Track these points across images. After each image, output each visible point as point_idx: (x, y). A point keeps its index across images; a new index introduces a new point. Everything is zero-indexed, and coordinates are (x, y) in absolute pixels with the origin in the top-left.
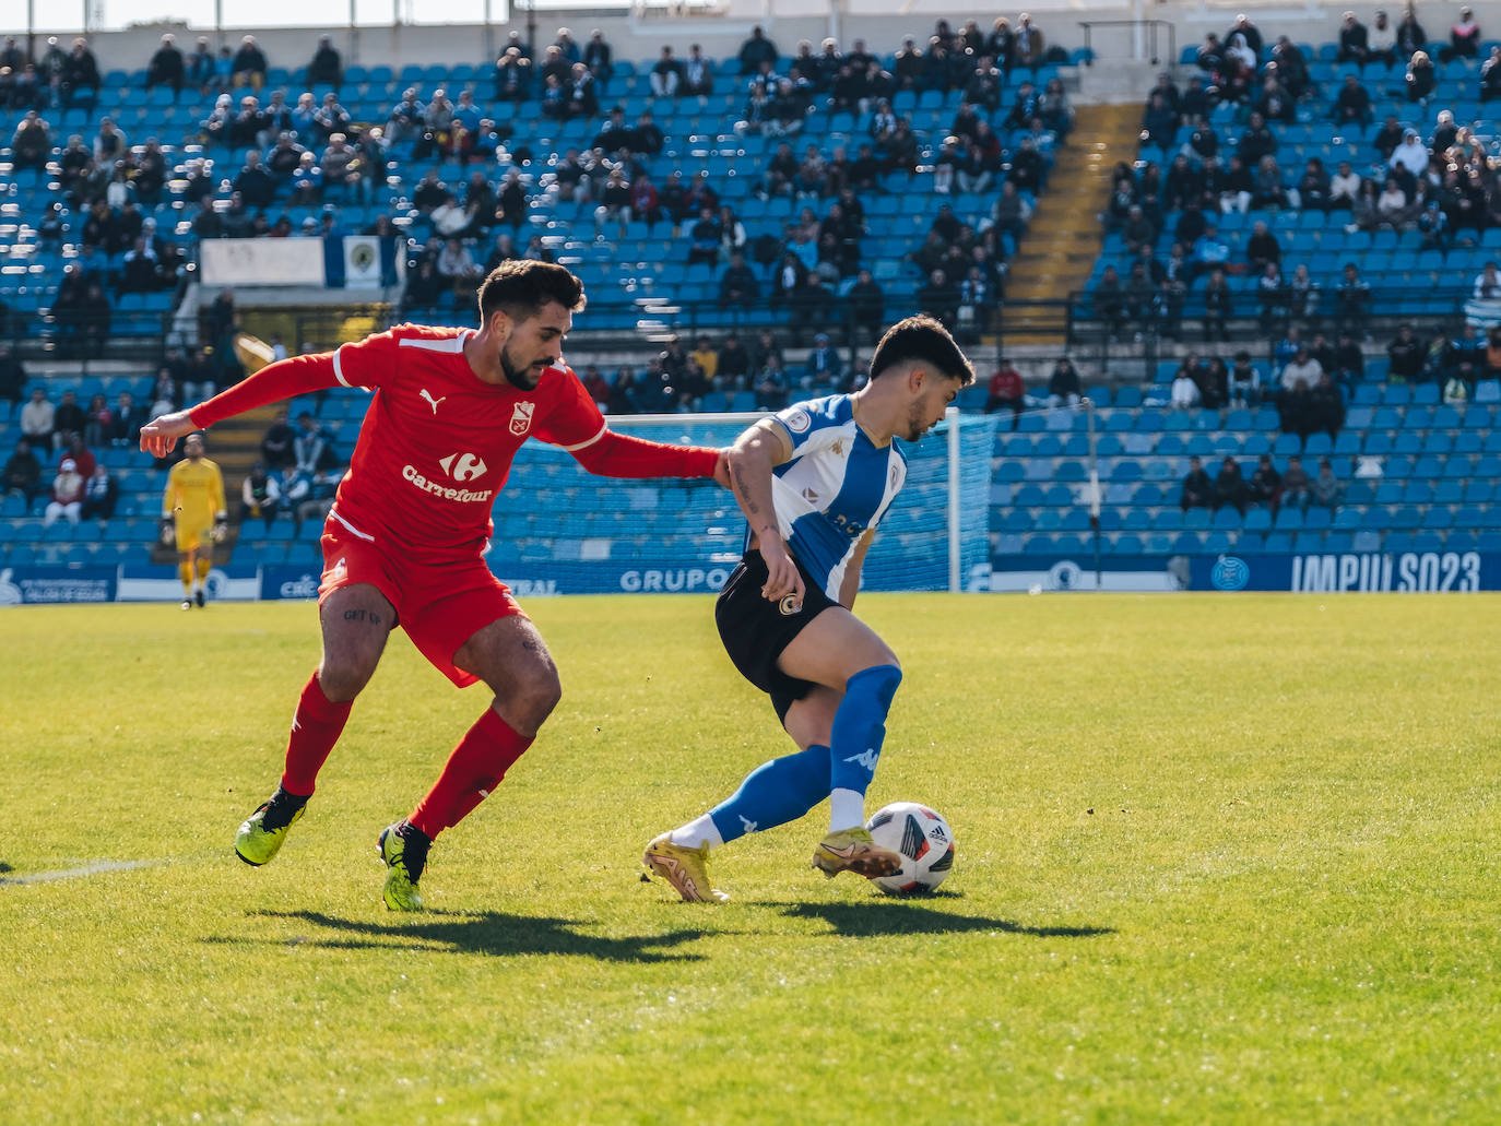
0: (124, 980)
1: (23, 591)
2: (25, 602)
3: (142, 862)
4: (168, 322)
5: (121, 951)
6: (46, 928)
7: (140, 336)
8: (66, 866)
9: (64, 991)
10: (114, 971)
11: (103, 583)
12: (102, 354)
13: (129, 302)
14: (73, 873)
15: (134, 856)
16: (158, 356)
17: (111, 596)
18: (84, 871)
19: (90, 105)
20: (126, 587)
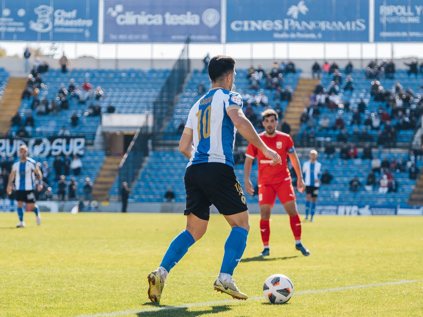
0: (413, 310)
1: (372, 212)
2: (373, 214)
3: (414, 281)
4: (412, 138)
5: (412, 303)
6: (390, 297)
7: (405, 142)
8: (394, 281)
9: (397, 313)
10: (410, 308)
11: (393, 209)
12: (395, 147)
13: (402, 133)
14: (396, 283)
15: (412, 279)
16: (410, 147)
17: (396, 213)
18: (399, 283)
19: (392, 78)
20: (400, 211)
